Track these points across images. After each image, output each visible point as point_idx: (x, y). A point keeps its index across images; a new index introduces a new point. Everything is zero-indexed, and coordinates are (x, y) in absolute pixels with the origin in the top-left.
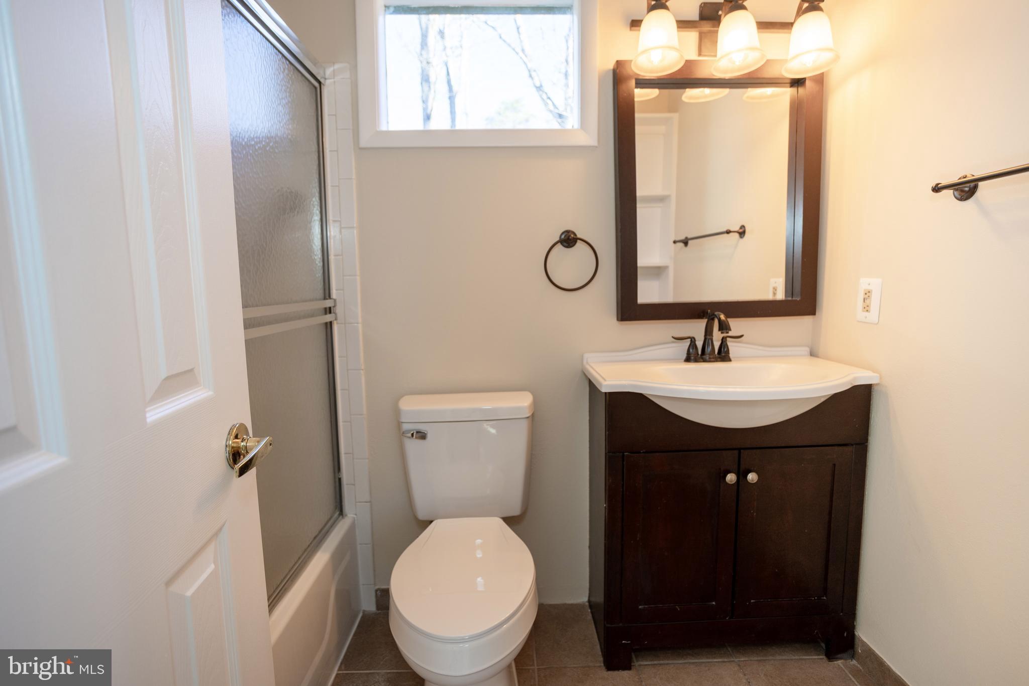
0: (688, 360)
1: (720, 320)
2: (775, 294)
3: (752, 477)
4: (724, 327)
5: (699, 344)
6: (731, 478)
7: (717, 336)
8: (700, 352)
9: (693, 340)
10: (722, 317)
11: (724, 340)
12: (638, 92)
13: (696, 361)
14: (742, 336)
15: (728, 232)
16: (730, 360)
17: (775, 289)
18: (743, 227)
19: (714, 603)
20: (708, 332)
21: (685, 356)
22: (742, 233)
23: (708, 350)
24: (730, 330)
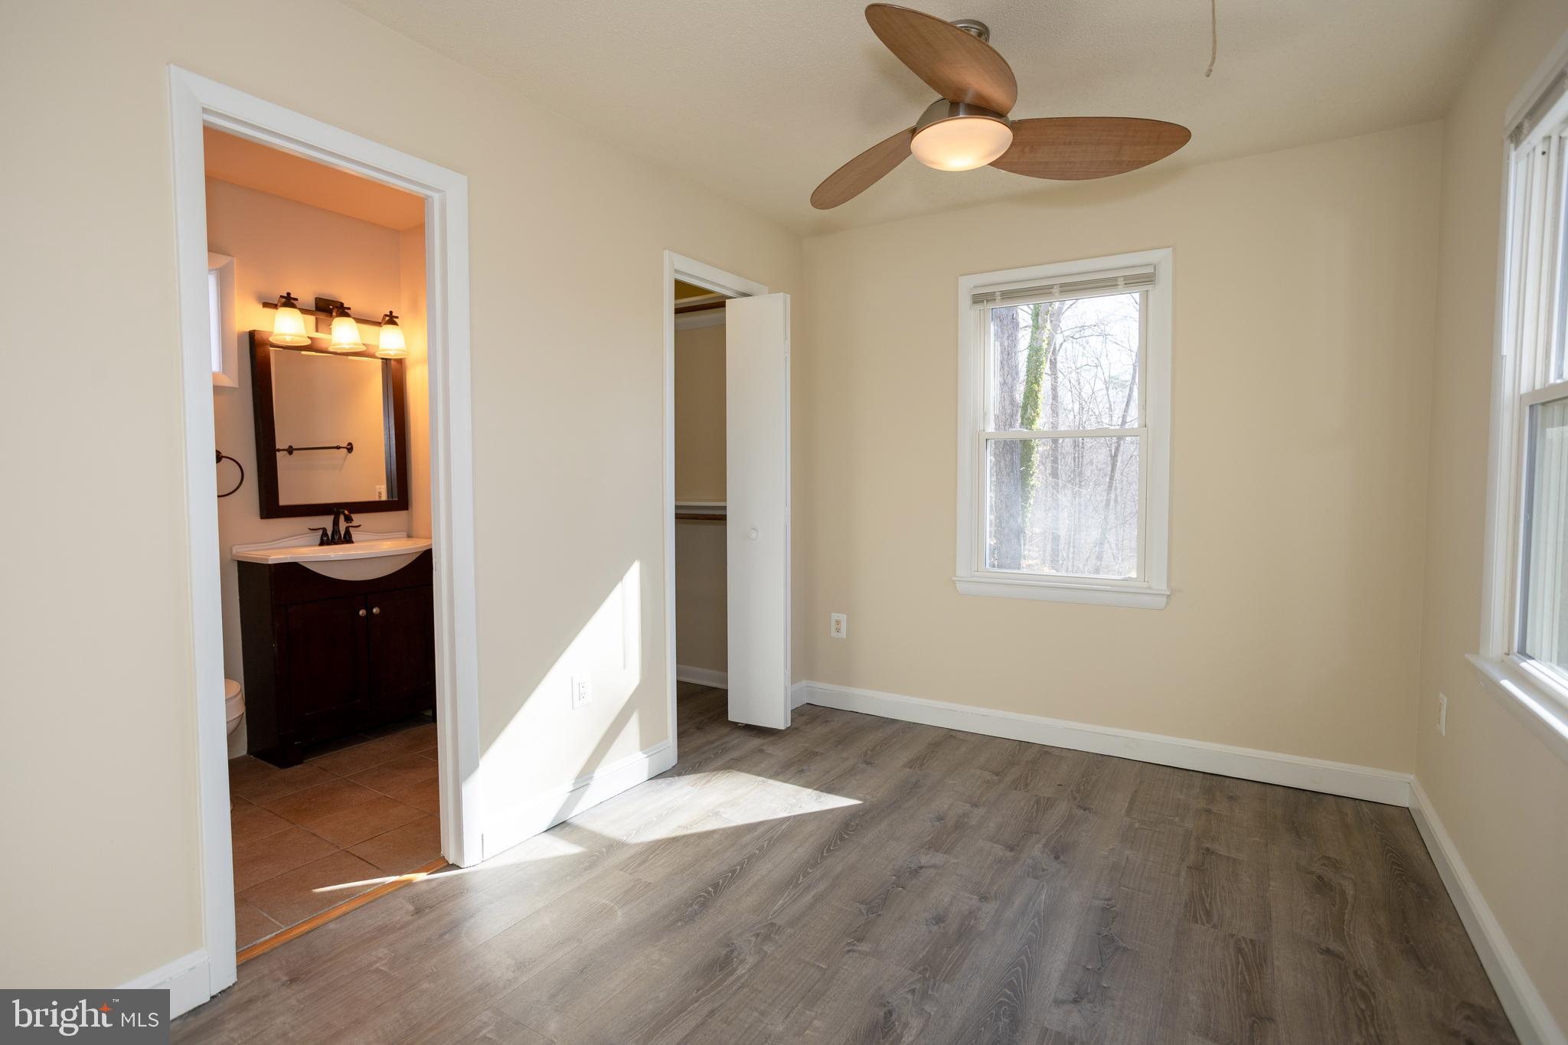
0: (322, 544)
1: (344, 514)
2: (380, 497)
3: (375, 610)
4: (348, 519)
5: (330, 533)
6: (362, 612)
7: (343, 525)
8: (330, 538)
9: (324, 530)
10: (346, 512)
11: (347, 529)
12: (271, 348)
13: (328, 544)
14: (359, 526)
15: (338, 448)
16: (353, 542)
17: (380, 493)
18: (350, 444)
19: (358, 701)
20: (336, 523)
21: (319, 542)
22: (350, 448)
23: (336, 538)
24: (352, 520)
